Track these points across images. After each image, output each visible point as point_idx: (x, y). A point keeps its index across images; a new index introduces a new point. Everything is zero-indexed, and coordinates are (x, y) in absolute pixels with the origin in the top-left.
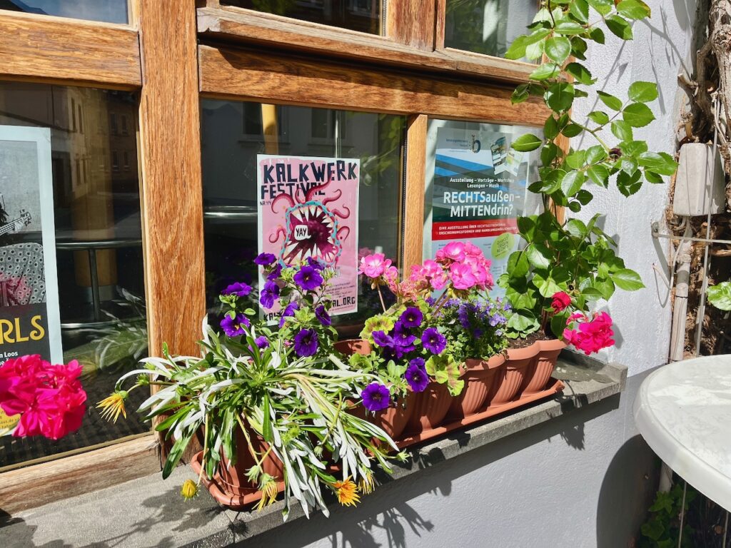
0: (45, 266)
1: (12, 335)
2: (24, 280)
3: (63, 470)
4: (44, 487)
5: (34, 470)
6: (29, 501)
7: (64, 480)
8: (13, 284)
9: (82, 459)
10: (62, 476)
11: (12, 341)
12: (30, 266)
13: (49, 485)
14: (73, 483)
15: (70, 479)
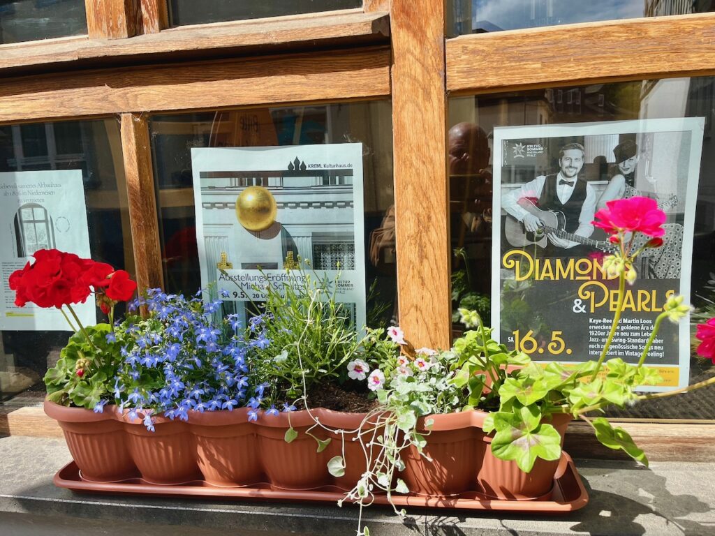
0: (683, 246)
1: (649, 305)
2: (663, 257)
3: (684, 435)
4: (668, 446)
5: (659, 428)
6: (653, 454)
7: (686, 445)
8: (654, 260)
9: (701, 430)
10: (684, 440)
11: (648, 310)
12: (671, 244)
13: (672, 445)
14: (693, 449)
15: (691, 445)
